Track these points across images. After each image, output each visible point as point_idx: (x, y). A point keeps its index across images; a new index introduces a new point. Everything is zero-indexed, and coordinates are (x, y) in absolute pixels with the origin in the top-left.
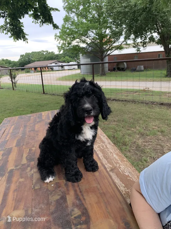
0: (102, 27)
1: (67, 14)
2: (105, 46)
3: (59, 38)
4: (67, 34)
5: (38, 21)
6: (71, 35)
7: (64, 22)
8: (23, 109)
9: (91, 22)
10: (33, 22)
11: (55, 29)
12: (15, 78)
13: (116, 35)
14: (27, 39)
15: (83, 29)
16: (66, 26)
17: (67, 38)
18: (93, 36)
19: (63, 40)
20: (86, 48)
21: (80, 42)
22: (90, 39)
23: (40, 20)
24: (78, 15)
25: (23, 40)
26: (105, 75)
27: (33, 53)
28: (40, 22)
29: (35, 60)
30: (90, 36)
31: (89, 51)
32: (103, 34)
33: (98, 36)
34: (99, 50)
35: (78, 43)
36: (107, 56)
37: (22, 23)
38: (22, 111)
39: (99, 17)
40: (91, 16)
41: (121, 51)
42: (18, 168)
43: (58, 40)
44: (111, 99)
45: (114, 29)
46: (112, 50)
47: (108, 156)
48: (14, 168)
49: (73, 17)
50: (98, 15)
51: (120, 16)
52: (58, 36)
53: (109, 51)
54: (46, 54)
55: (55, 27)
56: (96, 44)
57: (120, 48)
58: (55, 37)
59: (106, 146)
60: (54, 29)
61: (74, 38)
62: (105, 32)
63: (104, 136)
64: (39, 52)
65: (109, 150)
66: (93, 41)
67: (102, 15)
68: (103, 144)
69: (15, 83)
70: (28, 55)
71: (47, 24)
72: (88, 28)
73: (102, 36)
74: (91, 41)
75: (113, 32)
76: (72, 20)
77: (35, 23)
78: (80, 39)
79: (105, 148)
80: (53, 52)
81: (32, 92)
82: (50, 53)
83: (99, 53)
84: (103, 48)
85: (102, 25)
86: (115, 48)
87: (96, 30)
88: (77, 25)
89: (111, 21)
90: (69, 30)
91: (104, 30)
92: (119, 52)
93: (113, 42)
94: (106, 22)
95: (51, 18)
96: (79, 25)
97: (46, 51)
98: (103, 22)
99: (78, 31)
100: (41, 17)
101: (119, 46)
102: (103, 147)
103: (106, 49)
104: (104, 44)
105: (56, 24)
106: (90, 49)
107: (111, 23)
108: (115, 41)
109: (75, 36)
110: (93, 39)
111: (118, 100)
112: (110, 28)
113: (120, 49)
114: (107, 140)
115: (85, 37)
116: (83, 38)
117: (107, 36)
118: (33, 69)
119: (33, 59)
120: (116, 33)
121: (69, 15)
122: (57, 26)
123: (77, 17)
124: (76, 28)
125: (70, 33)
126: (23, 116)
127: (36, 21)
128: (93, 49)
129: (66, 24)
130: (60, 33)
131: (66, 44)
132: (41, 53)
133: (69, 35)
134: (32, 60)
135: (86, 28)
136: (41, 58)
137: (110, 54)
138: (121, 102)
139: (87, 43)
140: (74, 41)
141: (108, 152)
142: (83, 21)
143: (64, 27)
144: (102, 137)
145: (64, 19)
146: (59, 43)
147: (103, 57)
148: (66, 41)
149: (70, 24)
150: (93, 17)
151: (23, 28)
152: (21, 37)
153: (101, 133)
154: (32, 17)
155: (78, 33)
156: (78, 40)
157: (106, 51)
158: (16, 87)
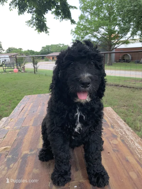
0: (112, 24)
1: (83, 14)
2: (113, 41)
3: (74, 33)
4: (81, 30)
5: (58, 17)
6: (84, 31)
7: (79, 20)
8: (41, 90)
9: (102, 20)
10: (54, 18)
11: (73, 23)
12: (36, 64)
13: (124, 31)
14: (49, 32)
15: (95, 25)
16: (81, 23)
17: (81, 34)
18: (103, 32)
19: (78, 35)
20: (97, 42)
21: (92, 37)
22: (100, 35)
23: (60, 16)
24: (91, 14)
25: (46, 33)
26: (112, 65)
27: (52, 46)
28: (61, 18)
29: (54, 51)
30: (101, 32)
31: (99, 44)
32: (112, 30)
33: (108, 32)
34: (108, 44)
35: (90, 37)
36: (114, 49)
37: (46, 18)
38: (41, 91)
39: (109, 15)
40: (103, 15)
41: (127, 45)
42: (33, 152)
43: (73, 35)
44: (119, 85)
45: (122, 26)
46: (119, 44)
47: (129, 144)
48: (29, 153)
49: (87, 16)
50: (109, 14)
51: (129, 14)
52: (74, 31)
53: (117, 45)
54: (62, 46)
55: (73, 22)
56: (105, 39)
57: (126, 42)
58: (71, 32)
59: (125, 132)
60: (71, 24)
61: (87, 33)
62: (114, 28)
63: (121, 121)
64: (57, 45)
65: (129, 137)
66: (103, 36)
67: (112, 14)
68: (121, 130)
69: (36, 68)
70: (48, 47)
71: (66, 20)
72: (99, 24)
73: (111, 32)
74: (101, 36)
75: (121, 28)
76: (86, 18)
77: (56, 19)
78: (92, 35)
79: (124, 135)
80: (68, 45)
81: (50, 76)
82: (65, 46)
83: (108, 47)
84: (111, 42)
85: (112, 22)
86: (122, 43)
87: (106, 27)
88: (90, 22)
89: (120, 19)
90: (83, 27)
91: (113, 26)
92: (126, 46)
93: (120, 38)
94: (115, 20)
95: (69, 14)
96: (91, 22)
97: (62, 44)
98: (113, 20)
99: (91, 27)
100: (62, 13)
101: (126, 40)
102: (122, 133)
103: (113, 43)
104: (112, 39)
105: (73, 20)
106: (100, 42)
107: (120, 20)
108: (123, 36)
109: (88, 31)
110: (103, 34)
111: (126, 86)
112: (119, 25)
113: (126, 44)
114: (125, 126)
115: (96, 32)
116: (95, 34)
117: (115, 31)
118: (51, 58)
119: (51, 50)
120: (124, 29)
121: (84, 14)
122: (74, 21)
123: (91, 16)
124: (89, 25)
125: (84, 29)
126: (42, 94)
127: (57, 17)
128: (102, 42)
129: (81, 21)
130: (75, 29)
131: (80, 38)
132: (58, 45)
133: (83, 30)
134: (51, 52)
135: (98, 25)
136: (58, 50)
137: (117, 48)
138: (129, 88)
139: (97, 38)
140: (87, 36)
141: (129, 139)
142: (95, 19)
143: (79, 24)
144: (119, 122)
145: (79, 18)
146: (74, 37)
147: (111, 50)
148: (80, 36)
149: (84, 22)
150: (104, 16)
151: (46, 23)
152: (44, 30)
153: (118, 117)
154: (53, 14)
155: (91, 29)
156: (90, 35)
157: (113, 45)
158: (37, 71)
